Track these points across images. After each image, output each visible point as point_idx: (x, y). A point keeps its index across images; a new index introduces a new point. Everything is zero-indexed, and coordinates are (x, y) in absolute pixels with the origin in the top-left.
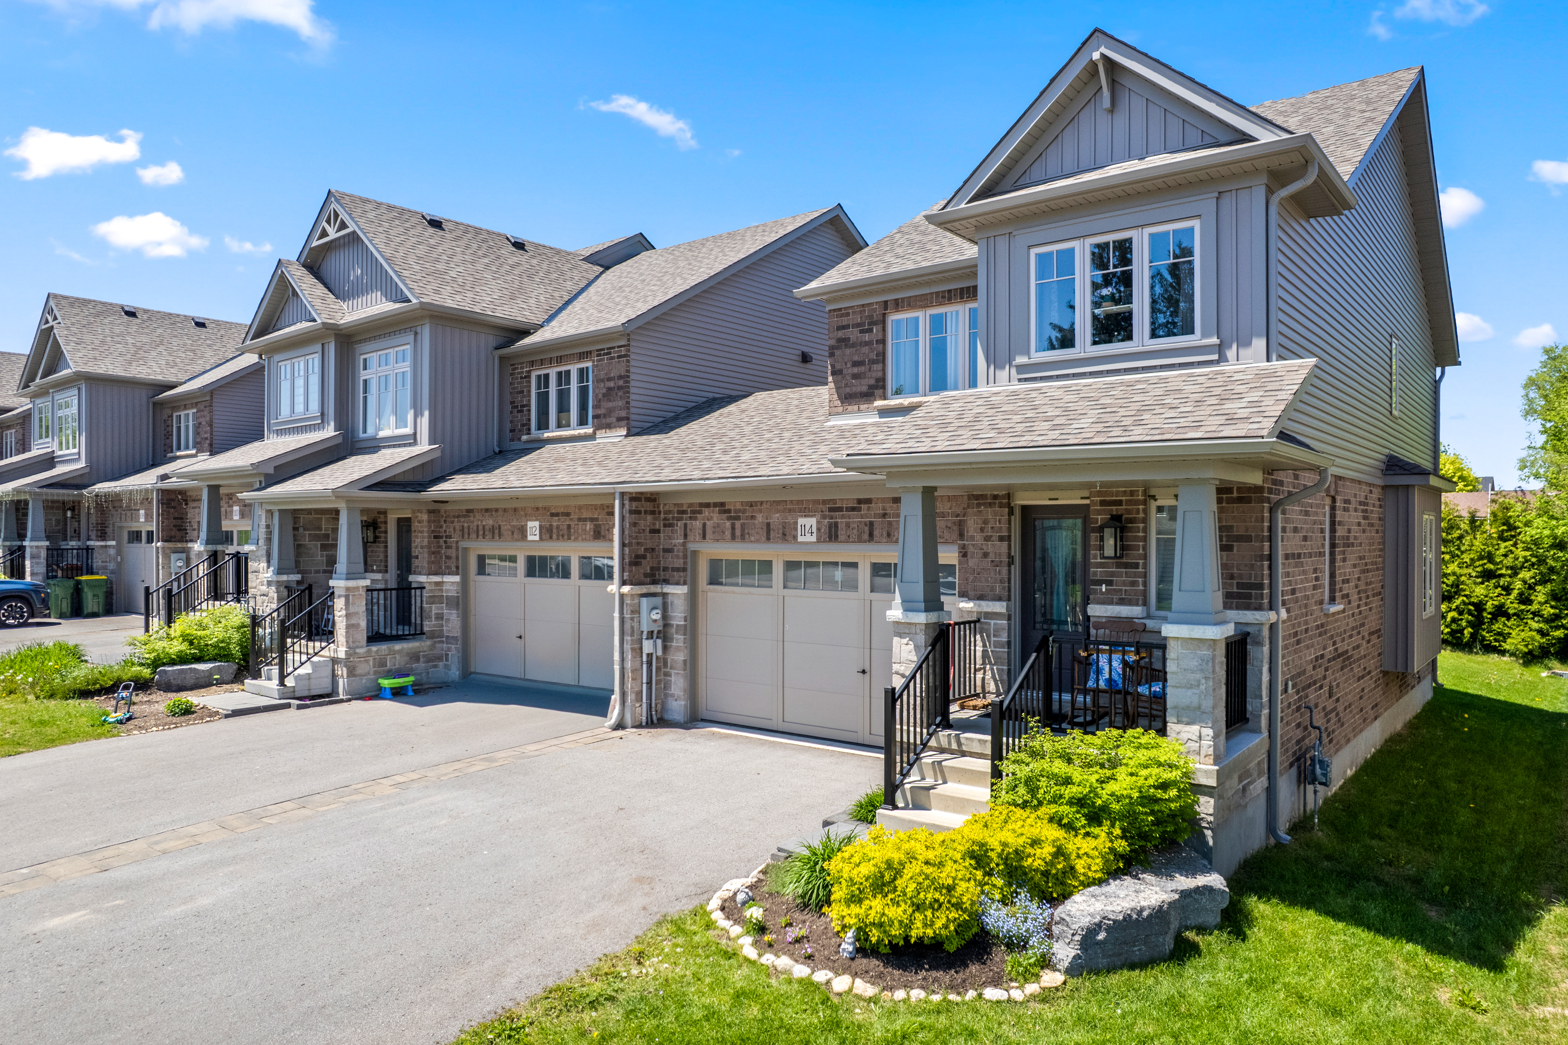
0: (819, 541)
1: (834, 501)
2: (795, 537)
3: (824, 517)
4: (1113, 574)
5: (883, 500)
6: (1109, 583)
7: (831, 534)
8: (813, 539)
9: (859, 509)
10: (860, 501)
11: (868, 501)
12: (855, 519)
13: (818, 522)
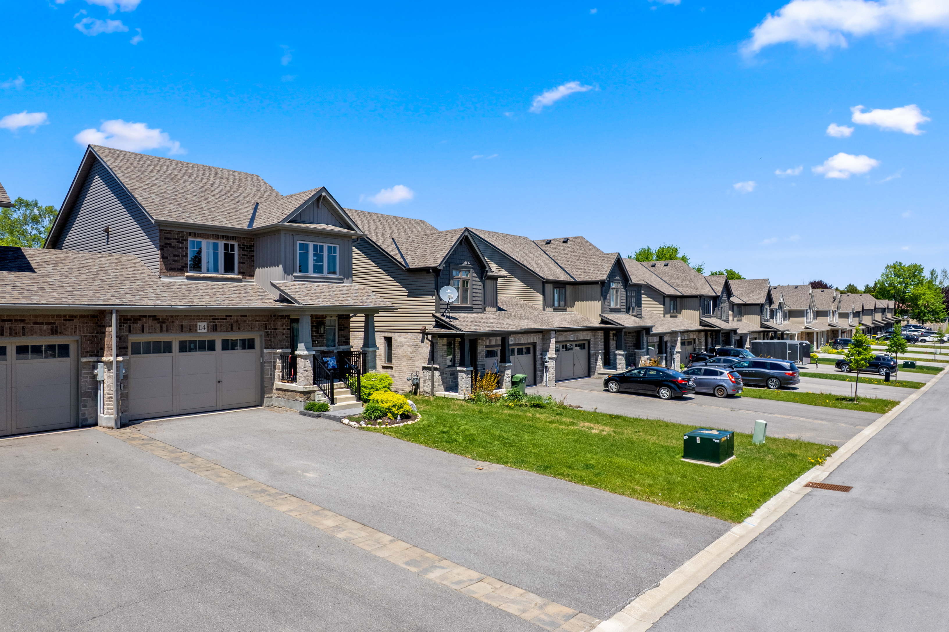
0: (208, 331)
1: (215, 316)
2: (196, 330)
3: (211, 322)
4: (318, 338)
5: (237, 316)
6: (317, 341)
7: (215, 329)
8: (206, 331)
9: (226, 319)
10: (227, 316)
11: (230, 316)
12: (225, 323)
13: (208, 324)
